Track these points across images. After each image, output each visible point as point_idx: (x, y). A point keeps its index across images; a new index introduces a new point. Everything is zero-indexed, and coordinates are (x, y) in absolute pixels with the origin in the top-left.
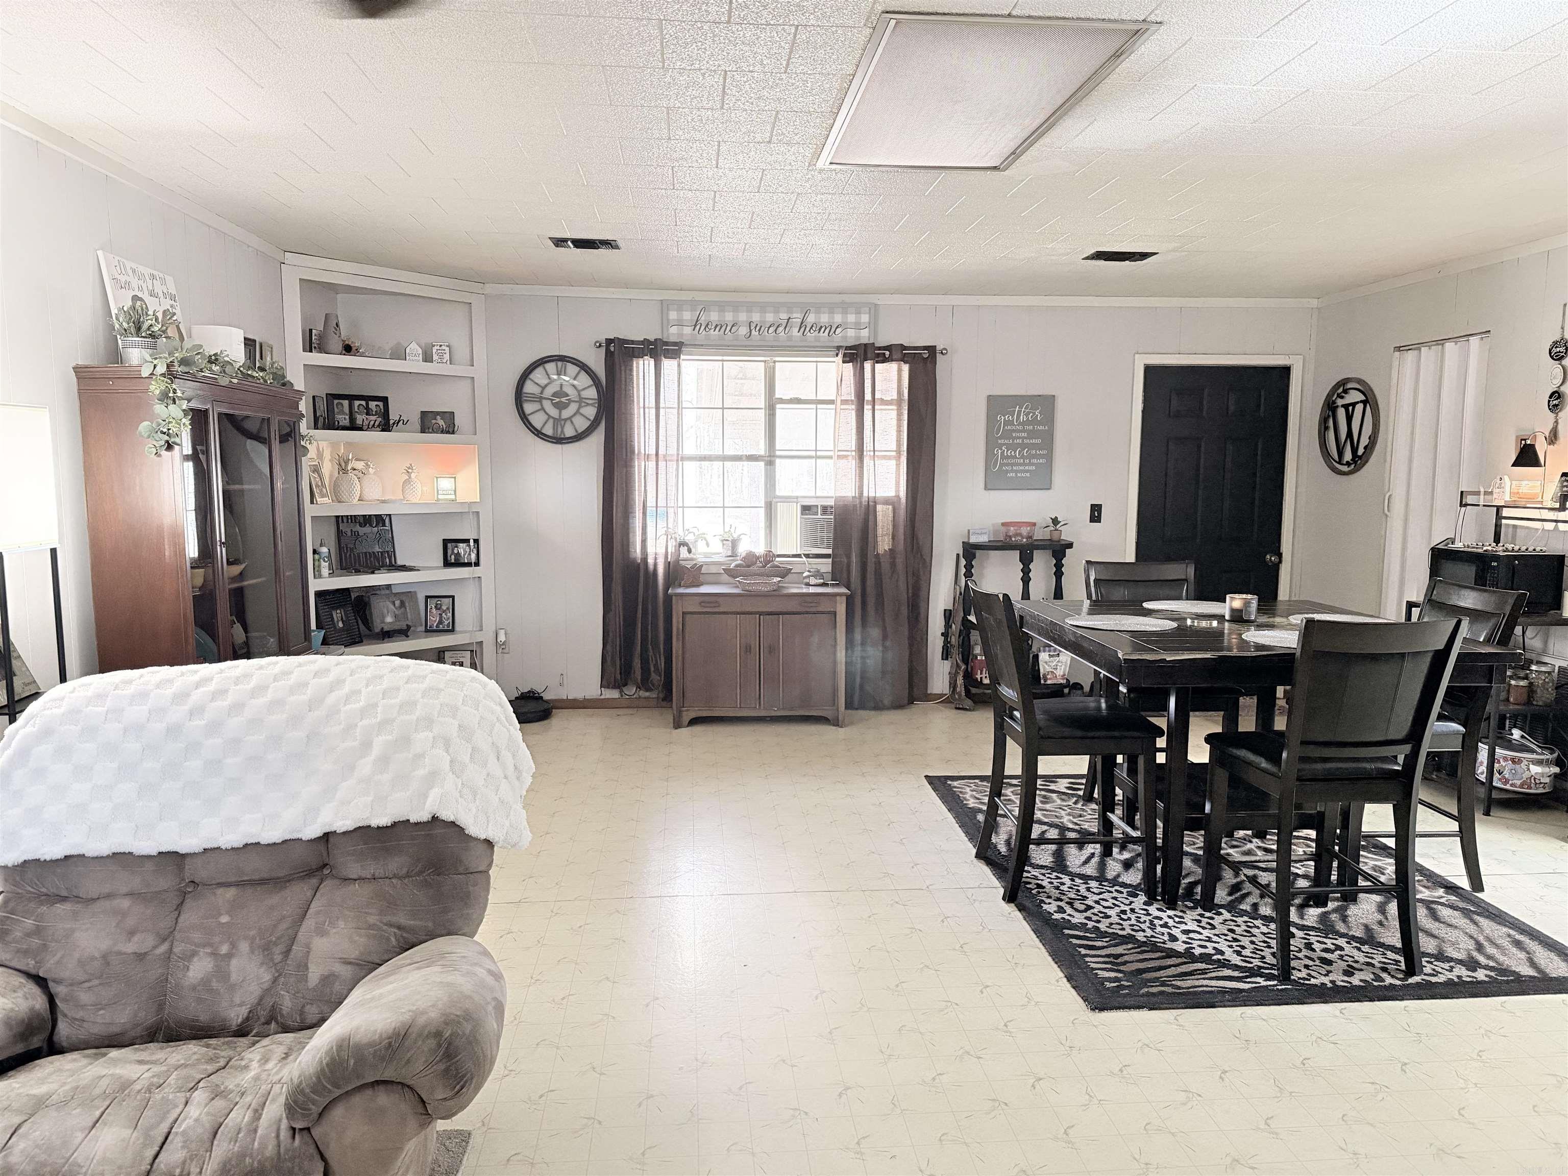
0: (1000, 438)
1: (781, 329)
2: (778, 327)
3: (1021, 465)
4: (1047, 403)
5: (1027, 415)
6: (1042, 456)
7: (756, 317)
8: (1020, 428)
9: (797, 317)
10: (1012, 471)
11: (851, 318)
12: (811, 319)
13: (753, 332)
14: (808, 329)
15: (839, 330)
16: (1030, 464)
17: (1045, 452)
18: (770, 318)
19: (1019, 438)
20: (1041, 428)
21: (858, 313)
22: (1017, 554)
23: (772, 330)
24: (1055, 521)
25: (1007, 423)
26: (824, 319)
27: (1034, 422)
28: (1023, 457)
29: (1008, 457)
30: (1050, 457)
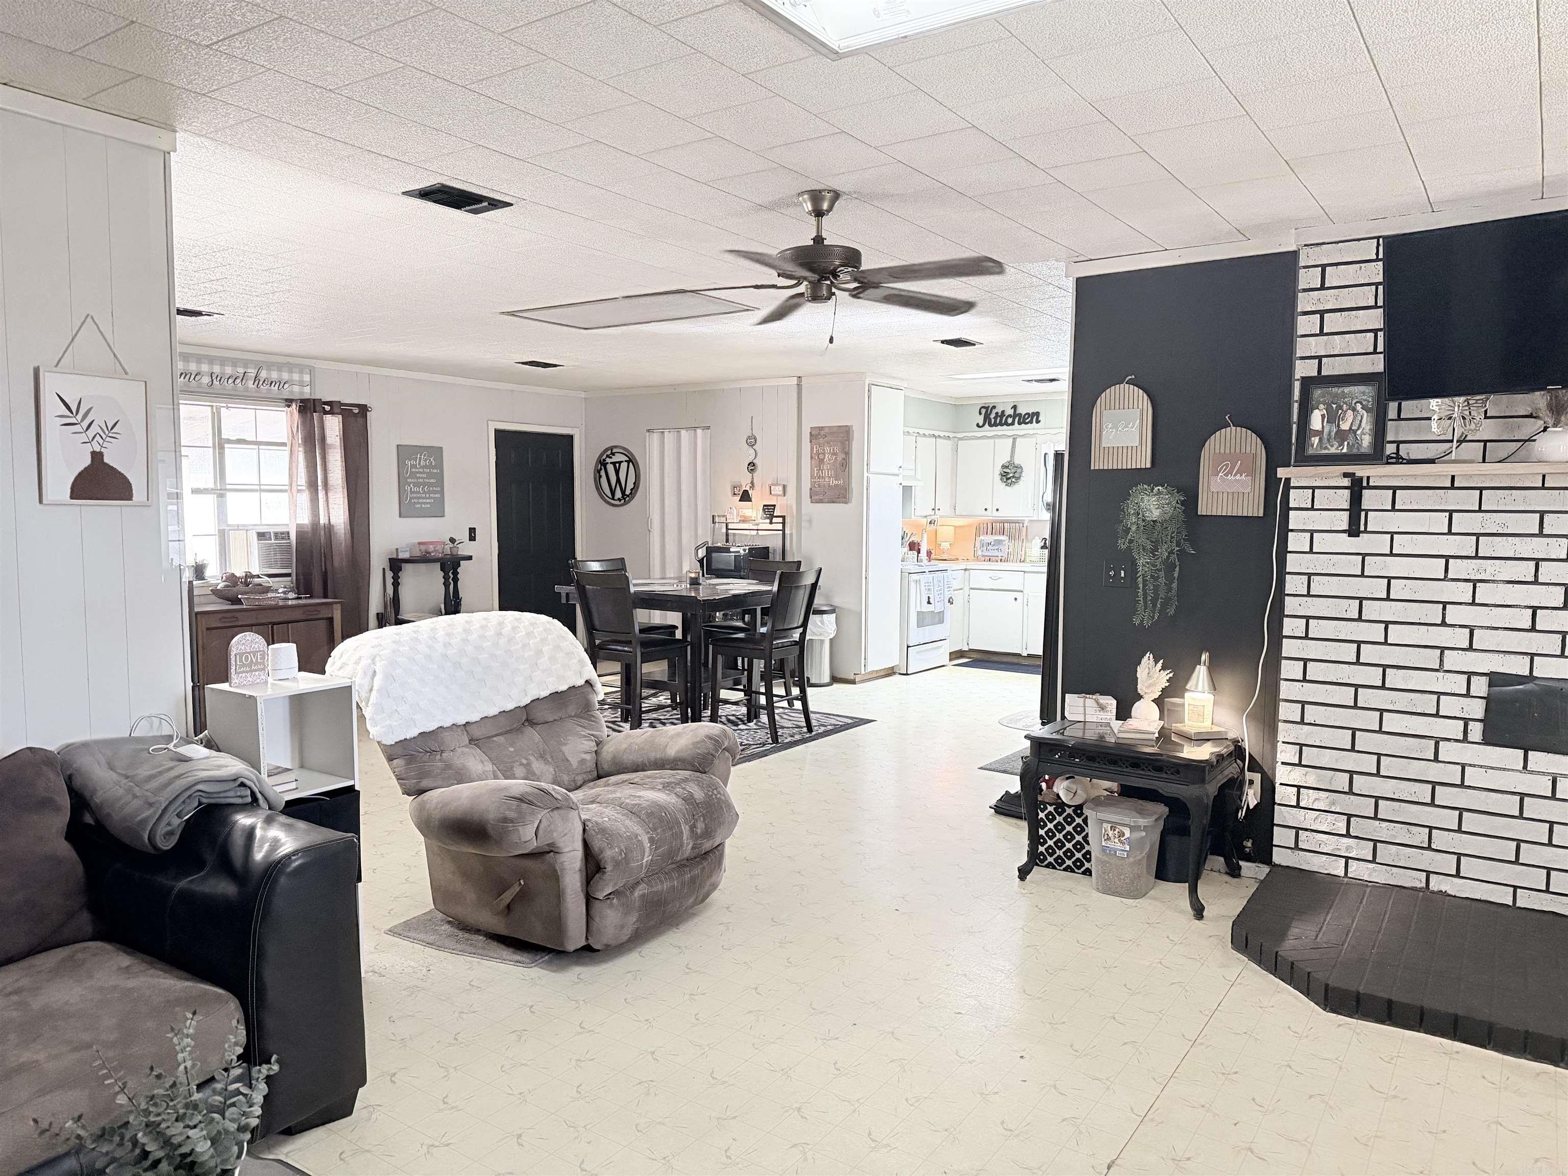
0: (408, 478)
1: (238, 381)
2: (236, 379)
3: (423, 498)
4: (437, 452)
5: (425, 461)
6: (435, 492)
7: (217, 369)
8: (421, 470)
9: (252, 372)
10: (419, 503)
11: (296, 377)
12: (263, 374)
13: (215, 381)
14: (261, 383)
15: (286, 386)
16: (430, 498)
17: (439, 489)
18: (229, 370)
19: (422, 478)
20: (435, 471)
21: (301, 372)
22: (438, 565)
23: (231, 381)
24: (452, 540)
25: (413, 466)
26: (274, 375)
27: (430, 466)
28: (424, 492)
29: (414, 492)
30: (442, 492)
